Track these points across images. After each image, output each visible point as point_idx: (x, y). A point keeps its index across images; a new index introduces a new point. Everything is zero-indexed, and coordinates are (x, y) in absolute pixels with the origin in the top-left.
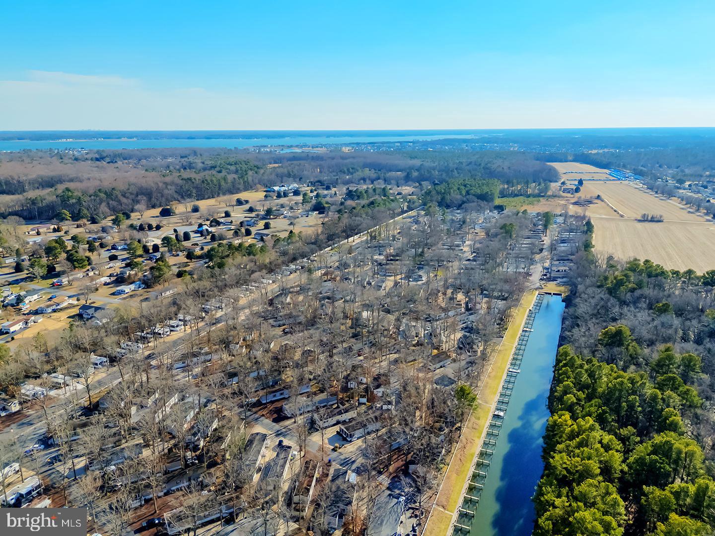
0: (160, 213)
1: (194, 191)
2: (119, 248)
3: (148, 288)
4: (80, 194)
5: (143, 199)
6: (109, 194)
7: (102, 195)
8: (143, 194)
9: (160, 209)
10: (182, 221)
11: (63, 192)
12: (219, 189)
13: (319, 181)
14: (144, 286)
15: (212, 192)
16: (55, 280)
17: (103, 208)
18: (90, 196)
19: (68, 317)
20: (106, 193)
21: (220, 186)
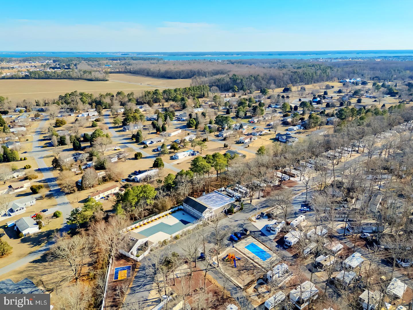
0: (283, 91)
1: (299, 80)
2: (273, 107)
3: (305, 129)
4: (242, 78)
5: (272, 81)
6: (256, 79)
7: (253, 78)
8: (272, 79)
9: (283, 88)
10: (299, 95)
11: (233, 76)
12: (312, 79)
13: (376, 77)
14: (303, 128)
15: (308, 81)
16: (250, 120)
17: (253, 86)
18: (247, 79)
19: (270, 139)
20: (254, 77)
21: (313, 77)
